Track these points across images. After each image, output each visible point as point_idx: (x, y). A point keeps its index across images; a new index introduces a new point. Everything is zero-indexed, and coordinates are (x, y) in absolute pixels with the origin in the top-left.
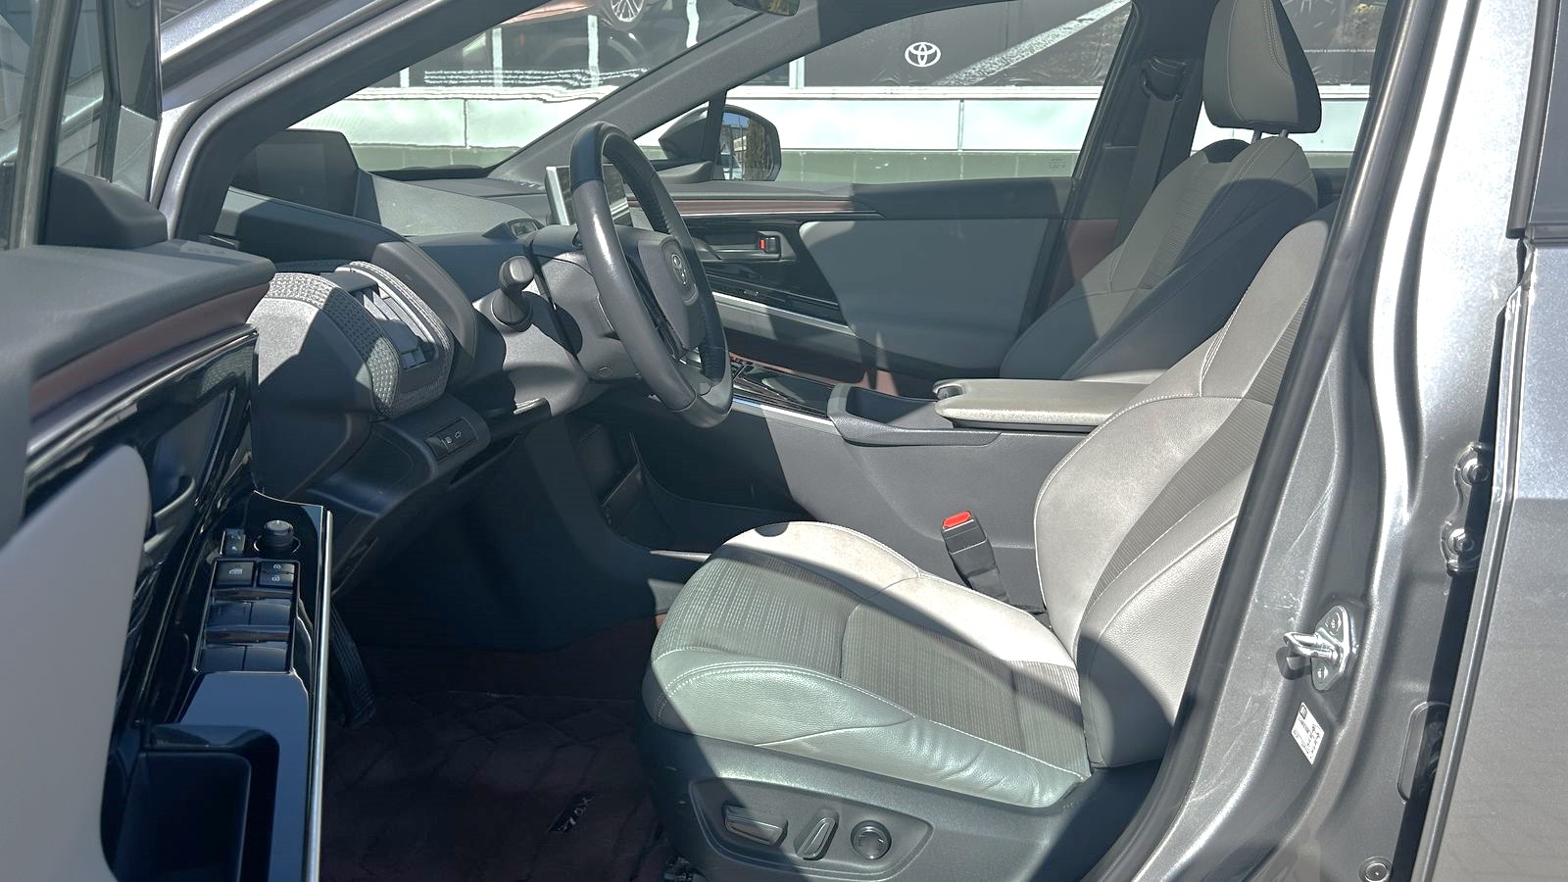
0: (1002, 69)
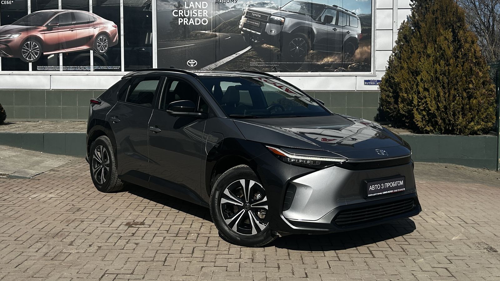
0: (215, 67)
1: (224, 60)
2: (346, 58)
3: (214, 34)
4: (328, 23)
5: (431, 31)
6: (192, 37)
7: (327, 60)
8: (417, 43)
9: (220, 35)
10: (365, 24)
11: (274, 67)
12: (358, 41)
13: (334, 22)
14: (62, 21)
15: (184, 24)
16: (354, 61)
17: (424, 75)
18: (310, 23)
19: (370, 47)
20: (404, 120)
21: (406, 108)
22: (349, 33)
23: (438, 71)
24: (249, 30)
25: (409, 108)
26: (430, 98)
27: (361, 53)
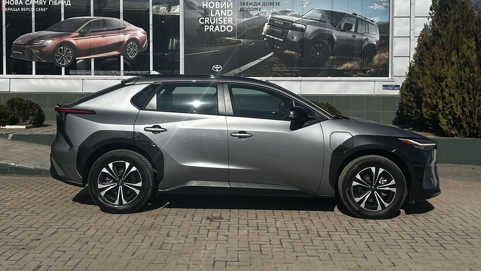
0: (239, 72)
1: (247, 65)
2: (364, 64)
3: (238, 41)
4: (347, 30)
5: (453, 39)
6: (218, 44)
7: (346, 66)
8: (439, 51)
9: (244, 42)
10: (383, 31)
11: (296, 72)
12: (377, 47)
13: (353, 30)
14: (94, 28)
15: (210, 31)
16: (373, 66)
17: (449, 81)
18: (331, 30)
19: (388, 53)
20: (428, 124)
21: (430, 112)
22: (367, 40)
23: (464, 78)
24: (272, 37)
25: (432, 113)
26: (455, 103)
27: (380, 59)
